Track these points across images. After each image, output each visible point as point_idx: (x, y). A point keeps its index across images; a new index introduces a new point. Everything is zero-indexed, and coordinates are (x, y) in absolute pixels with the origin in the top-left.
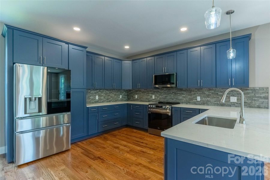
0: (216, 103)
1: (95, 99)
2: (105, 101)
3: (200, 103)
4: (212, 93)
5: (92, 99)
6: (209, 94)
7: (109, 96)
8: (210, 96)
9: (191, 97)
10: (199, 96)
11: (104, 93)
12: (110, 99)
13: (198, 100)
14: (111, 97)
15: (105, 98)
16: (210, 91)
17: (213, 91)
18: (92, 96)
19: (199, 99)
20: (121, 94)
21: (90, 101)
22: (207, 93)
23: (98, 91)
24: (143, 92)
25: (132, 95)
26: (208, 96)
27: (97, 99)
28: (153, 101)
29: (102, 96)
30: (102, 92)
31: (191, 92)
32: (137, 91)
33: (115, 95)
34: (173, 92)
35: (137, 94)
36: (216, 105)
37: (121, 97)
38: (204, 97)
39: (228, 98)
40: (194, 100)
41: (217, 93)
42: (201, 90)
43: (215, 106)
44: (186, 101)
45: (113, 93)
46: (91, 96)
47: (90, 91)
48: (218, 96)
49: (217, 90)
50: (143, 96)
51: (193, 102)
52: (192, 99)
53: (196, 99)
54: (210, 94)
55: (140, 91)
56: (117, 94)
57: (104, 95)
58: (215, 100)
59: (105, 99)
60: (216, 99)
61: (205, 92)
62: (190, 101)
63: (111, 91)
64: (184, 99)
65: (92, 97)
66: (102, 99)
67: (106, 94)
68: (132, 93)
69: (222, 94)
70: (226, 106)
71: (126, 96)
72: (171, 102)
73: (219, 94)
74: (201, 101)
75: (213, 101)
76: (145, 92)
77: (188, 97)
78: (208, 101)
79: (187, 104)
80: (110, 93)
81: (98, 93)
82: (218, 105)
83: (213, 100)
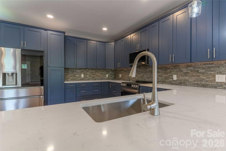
0: (196, 82)
1: (80, 77)
2: (91, 79)
3: (176, 83)
4: (191, 71)
5: (78, 77)
6: (187, 71)
7: (94, 75)
8: (189, 74)
9: (167, 75)
10: (175, 74)
11: (90, 72)
12: (95, 77)
13: (174, 79)
14: (97, 76)
15: (90, 76)
16: (189, 68)
17: (192, 68)
18: (78, 74)
19: (175, 77)
20: (108, 74)
21: (76, 78)
22: (185, 70)
23: (83, 70)
24: (125, 72)
25: (117, 74)
26: (186, 74)
27: (82, 77)
28: (133, 80)
29: (87, 74)
30: (87, 72)
31: (166, 70)
32: (120, 70)
33: (101, 74)
34: (149, 71)
35: (121, 73)
36: (196, 86)
37: (107, 76)
38: (182, 76)
39: (212, 76)
40: (170, 80)
41: (198, 71)
42: (178, 67)
43: (194, 86)
44: (161, 80)
45: (99, 73)
46: (76, 74)
47: (75, 70)
48: (199, 74)
49: (197, 66)
50: (125, 75)
51: (168, 81)
52: (168, 78)
53: (172, 78)
54: (189, 71)
55: (123, 70)
56: (103, 73)
57: (90, 74)
58: (195, 79)
59: (90, 78)
60: (195, 77)
61: (182, 70)
62: (166, 81)
63: (97, 71)
64: (160, 78)
65: (77, 76)
66: (88, 77)
67: (91, 73)
68: (117, 72)
69: (204, 71)
70: (210, 87)
71: (113, 75)
72: (147, 81)
73: (199, 71)
74: (177, 80)
75: (192, 81)
76: (127, 71)
77: (164, 76)
78: (186, 80)
79: (162, 83)
80: (96, 72)
81: (83, 71)
82: (199, 86)
83: (192, 79)
